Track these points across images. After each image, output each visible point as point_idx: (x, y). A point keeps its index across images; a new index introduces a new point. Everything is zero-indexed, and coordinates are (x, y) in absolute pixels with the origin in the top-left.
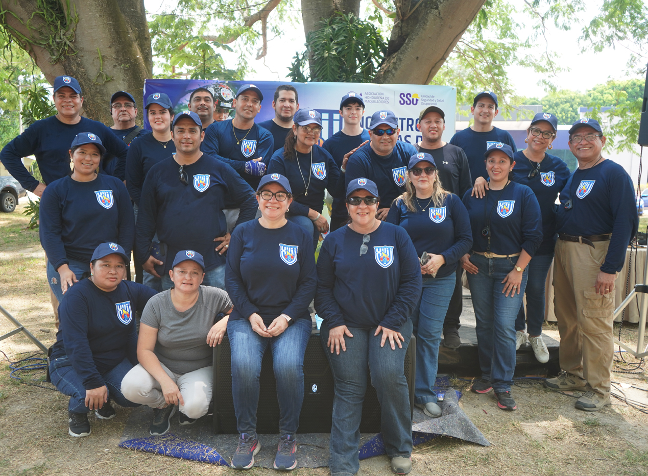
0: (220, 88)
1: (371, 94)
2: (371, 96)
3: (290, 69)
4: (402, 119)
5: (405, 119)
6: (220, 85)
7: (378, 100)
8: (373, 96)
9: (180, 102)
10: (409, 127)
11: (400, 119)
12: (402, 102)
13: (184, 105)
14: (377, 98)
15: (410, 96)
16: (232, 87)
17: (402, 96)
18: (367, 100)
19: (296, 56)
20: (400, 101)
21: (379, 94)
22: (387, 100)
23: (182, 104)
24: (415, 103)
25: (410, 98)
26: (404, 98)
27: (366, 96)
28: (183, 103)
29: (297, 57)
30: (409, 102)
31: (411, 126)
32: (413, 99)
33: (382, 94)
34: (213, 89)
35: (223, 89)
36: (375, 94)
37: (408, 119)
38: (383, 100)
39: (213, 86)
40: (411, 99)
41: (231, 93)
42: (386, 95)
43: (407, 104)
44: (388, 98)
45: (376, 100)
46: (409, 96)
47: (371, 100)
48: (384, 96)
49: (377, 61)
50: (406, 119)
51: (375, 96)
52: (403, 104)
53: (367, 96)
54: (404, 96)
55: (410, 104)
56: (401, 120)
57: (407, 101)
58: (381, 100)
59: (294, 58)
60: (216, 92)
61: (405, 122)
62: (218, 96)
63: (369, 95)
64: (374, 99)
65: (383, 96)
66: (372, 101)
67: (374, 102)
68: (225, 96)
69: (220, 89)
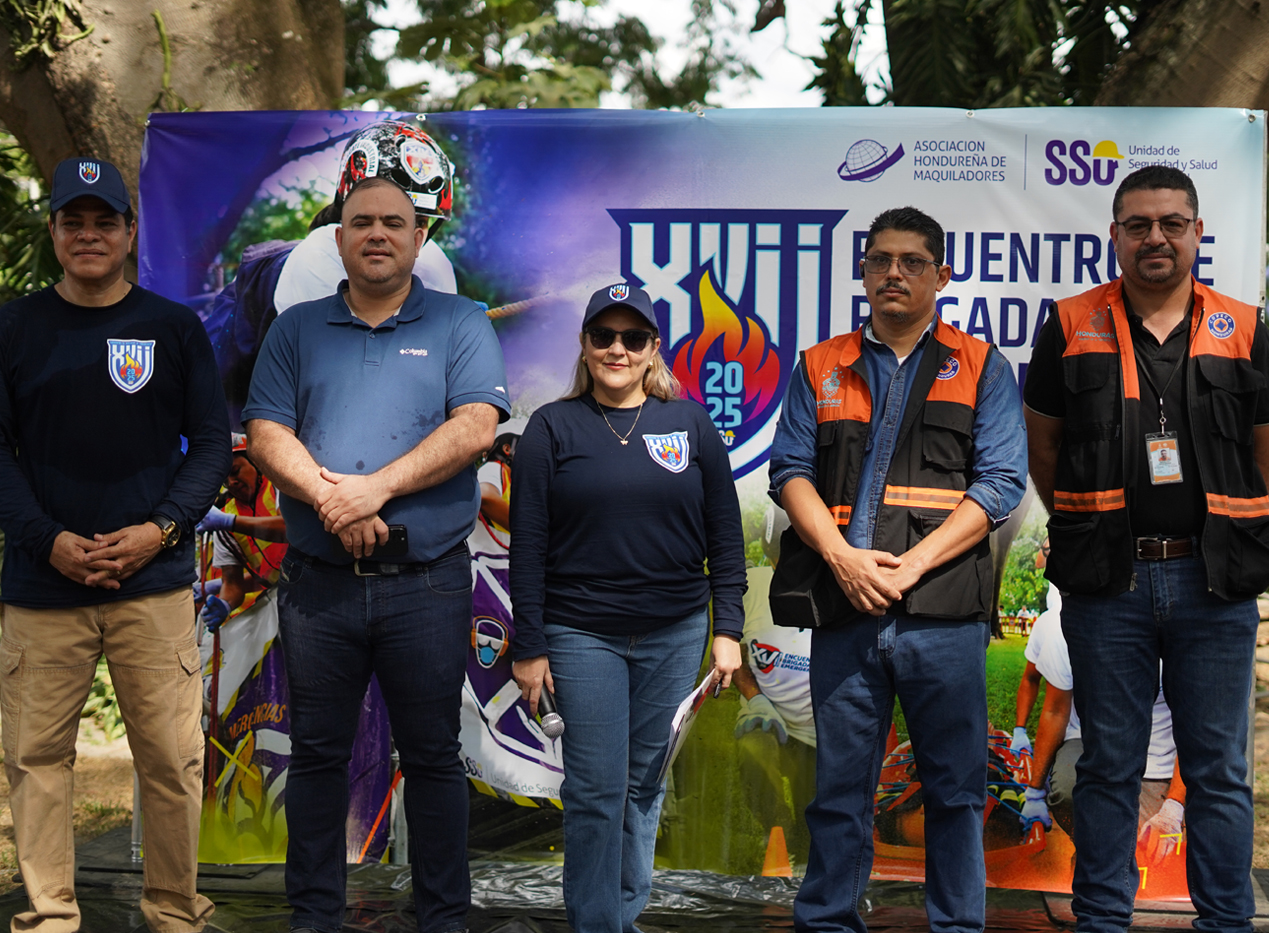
0: (397, 138)
1: (938, 146)
2: (937, 154)
3: (817, 62)
4: (1058, 239)
5: (1067, 237)
6: (399, 130)
7: (965, 169)
8: (947, 154)
9: (262, 194)
10: (1085, 267)
11: (1048, 237)
12: (1056, 174)
13: (274, 202)
14: (960, 161)
15: (1087, 152)
16: (439, 135)
17: (1056, 150)
18: (924, 169)
19: (833, 15)
20: (1048, 172)
21: (967, 146)
22: (999, 168)
23: (267, 201)
24: (1104, 175)
25: (1085, 159)
26: (1061, 158)
27: (919, 154)
28: (271, 197)
29: (840, 20)
30: (1080, 174)
31: (1091, 264)
32: (1097, 163)
33: (980, 146)
34: (374, 145)
35: (409, 142)
36: (954, 147)
37: (1081, 239)
38: (984, 168)
39: (373, 133)
40: (1089, 160)
41: (435, 158)
42: (996, 146)
43: (1074, 180)
44: (1001, 161)
45: (958, 170)
46: (1080, 151)
47: (940, 168)
48: (988, 154)
49: (1123, 19)
50: (1073, 238)
51: (953, 154)
52: (1060, 181)
53: (924, 154)
54: (1063, 152)
55: (1085, 180)
56: (1050, 244)
57: (1073, 172)
58: (975, 169)
59: (828, 22)
60: (385, 154)
61: (1068, 250)
62: (392, 170)
63: (929, 153)
64: (949, 168)
65: (981, 154)
66: (940, 174)
67: (951, 176)
68: (416, 166)
69: (399, 144)
